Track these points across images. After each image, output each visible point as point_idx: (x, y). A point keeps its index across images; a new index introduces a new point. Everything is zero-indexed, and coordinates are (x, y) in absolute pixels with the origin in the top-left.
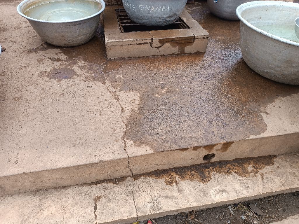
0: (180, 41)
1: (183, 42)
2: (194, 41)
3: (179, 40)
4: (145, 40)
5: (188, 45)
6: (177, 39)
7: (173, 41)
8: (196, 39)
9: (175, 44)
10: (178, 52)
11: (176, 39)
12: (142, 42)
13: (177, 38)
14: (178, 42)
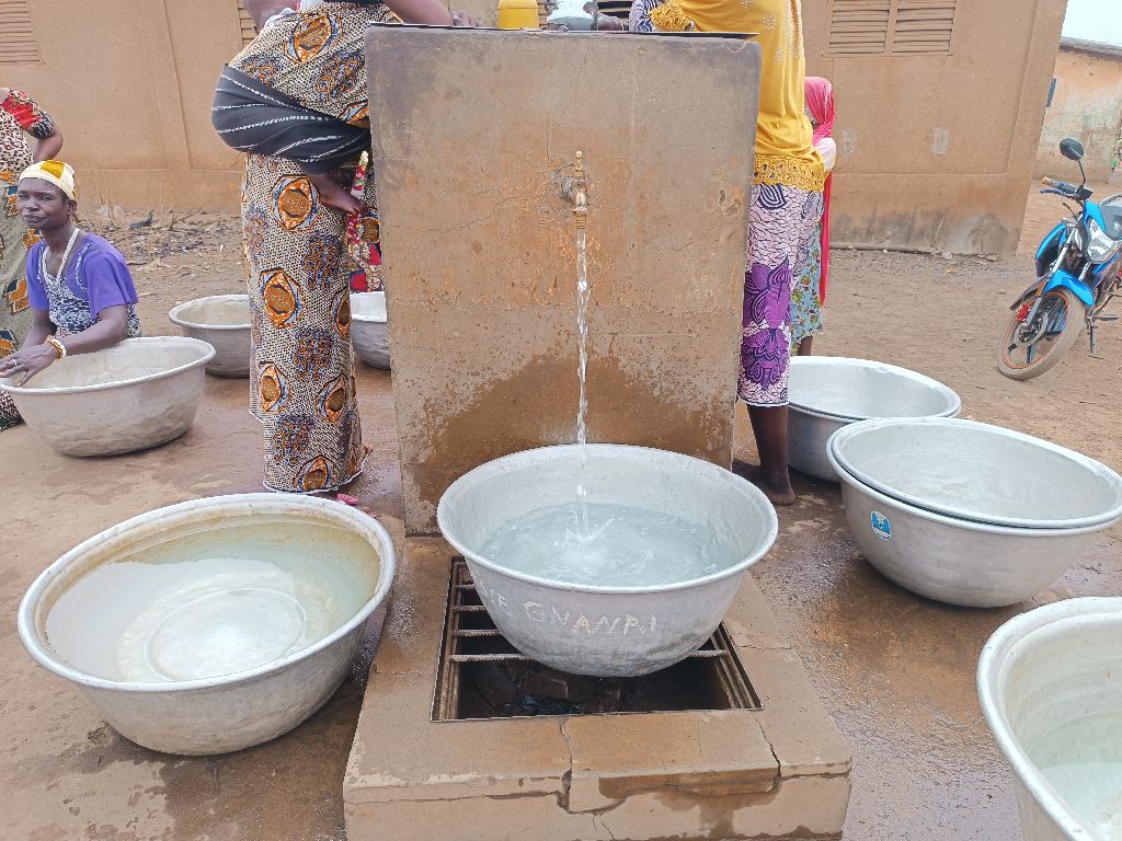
0: (709, 789)
1: (722, 790)
2: (776, 788)
3: (699, 785)
4: (533, 779)
5: (747, 804)
6: (693, 781)
7: (672, 788)
8: (786, 779)
9: (681, 800)
10: (702, 829)
11: (683, 780)
12: (518, 789)
13: (692, 775)
14: (696, 790)
